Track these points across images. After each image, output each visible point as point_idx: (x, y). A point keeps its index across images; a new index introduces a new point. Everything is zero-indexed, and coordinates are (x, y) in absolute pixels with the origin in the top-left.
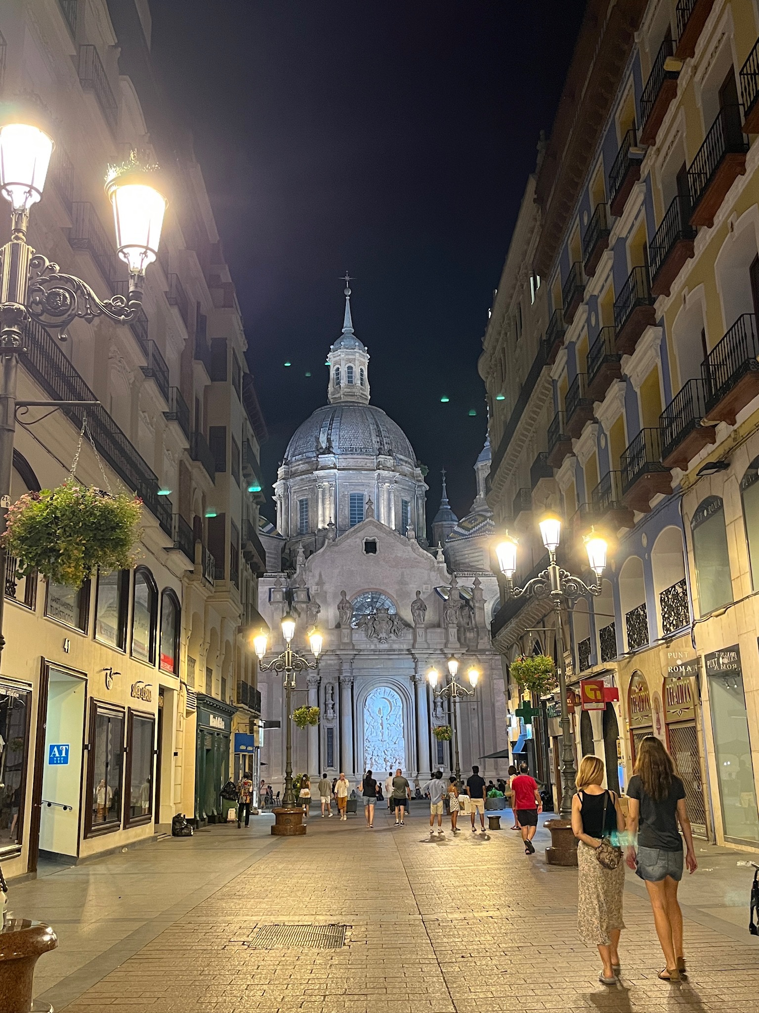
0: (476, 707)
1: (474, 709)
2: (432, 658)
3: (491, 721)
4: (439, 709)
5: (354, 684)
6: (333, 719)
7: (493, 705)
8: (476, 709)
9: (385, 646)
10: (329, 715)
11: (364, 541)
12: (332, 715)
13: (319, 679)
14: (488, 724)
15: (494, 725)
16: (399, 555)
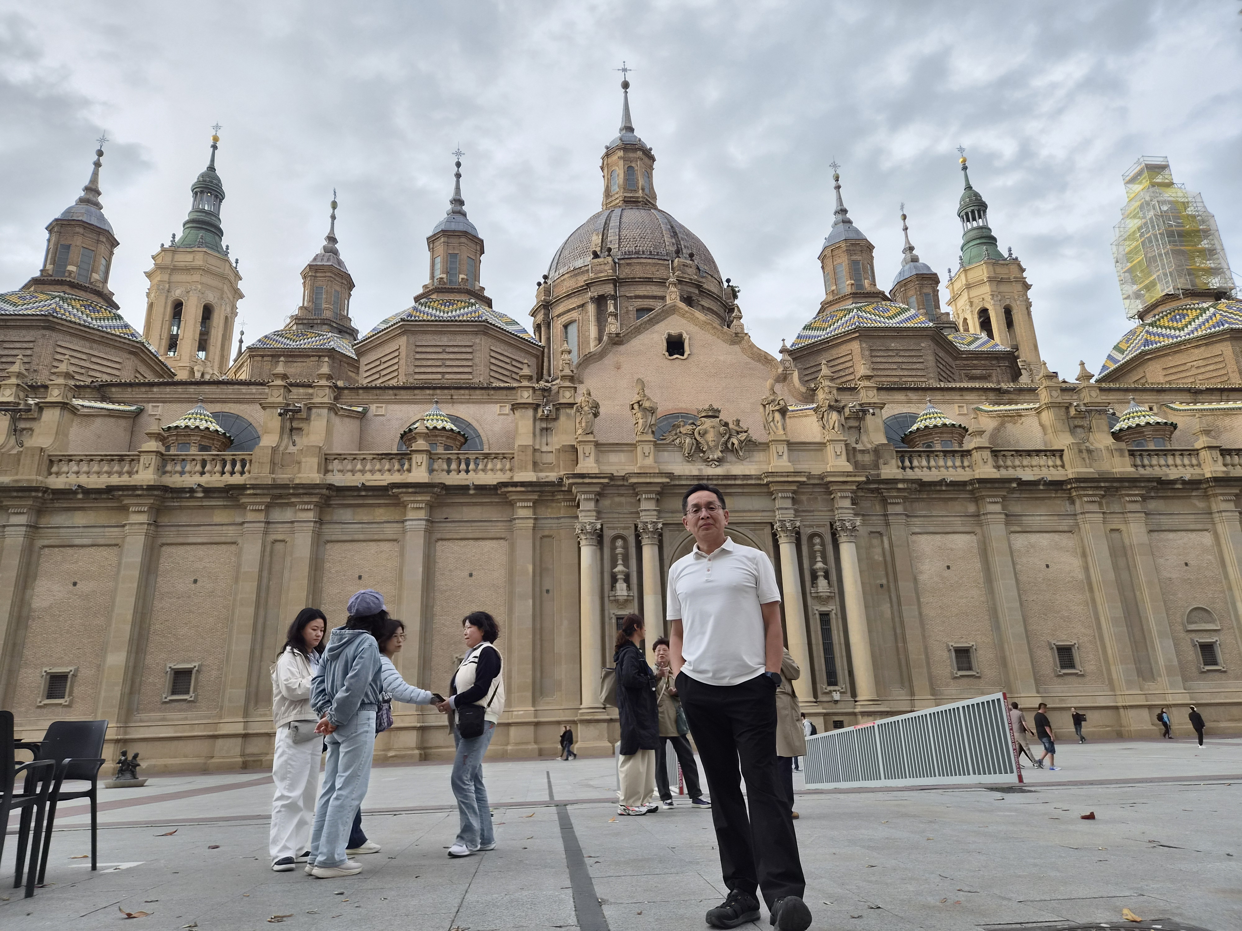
0: (884, 582)
1: (882, 586)
2: (803, 493)
3: (916, 607)
4: (822, 583)
5: (664, 539)
6: (626, 601)
7: (915, 580)
8: (885, 587)
9: (719, 471)
10: (619, 593)
11: (666, 336)
12: (625, 593)
13: (599, 526)
14: (909, 613)
15: (920, 614)
16: (722, 358)
